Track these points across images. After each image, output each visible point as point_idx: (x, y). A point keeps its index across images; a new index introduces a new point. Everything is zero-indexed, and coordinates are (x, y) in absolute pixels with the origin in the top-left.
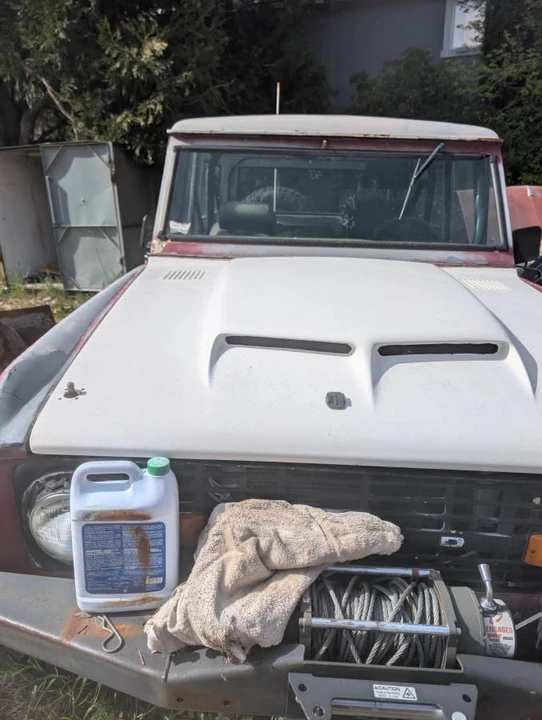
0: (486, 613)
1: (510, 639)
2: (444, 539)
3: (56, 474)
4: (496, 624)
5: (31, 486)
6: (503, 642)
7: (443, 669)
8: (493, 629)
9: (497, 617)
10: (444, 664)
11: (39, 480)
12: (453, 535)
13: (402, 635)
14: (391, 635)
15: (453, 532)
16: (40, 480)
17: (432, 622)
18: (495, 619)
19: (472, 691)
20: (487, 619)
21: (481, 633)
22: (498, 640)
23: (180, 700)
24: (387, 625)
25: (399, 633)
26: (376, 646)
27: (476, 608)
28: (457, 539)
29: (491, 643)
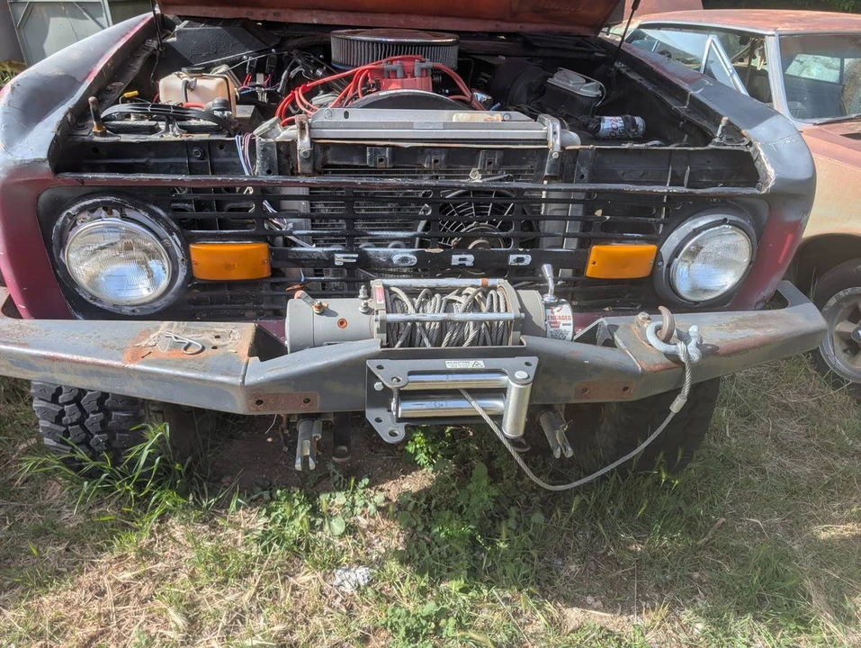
0: (548, 306)
1: (569, 325)
2: (512, 258)
3: (90, 202)
4: (556, 314)
5: (62, 219)
6: (562, 328)
7: (510, 346)
8: (553, 318)
9: (558, 308)
10: (510, 342)
11: (70, 211)
12: (521, 253)
13: (471, 324)
14: (462, 323)
15: (521, 250)
16: (72, 210)
17: (499, 310)
18: (555, 310)
19: (534, 360)
20: (549, 311)
21: (543, 320)
22: (558, 327)
23: (259, 402)
24: (458, 315)
25: (469, 321)
26: (448, 335)
27: (540, 301)
28: (524, 256)
29: (552, 329)
